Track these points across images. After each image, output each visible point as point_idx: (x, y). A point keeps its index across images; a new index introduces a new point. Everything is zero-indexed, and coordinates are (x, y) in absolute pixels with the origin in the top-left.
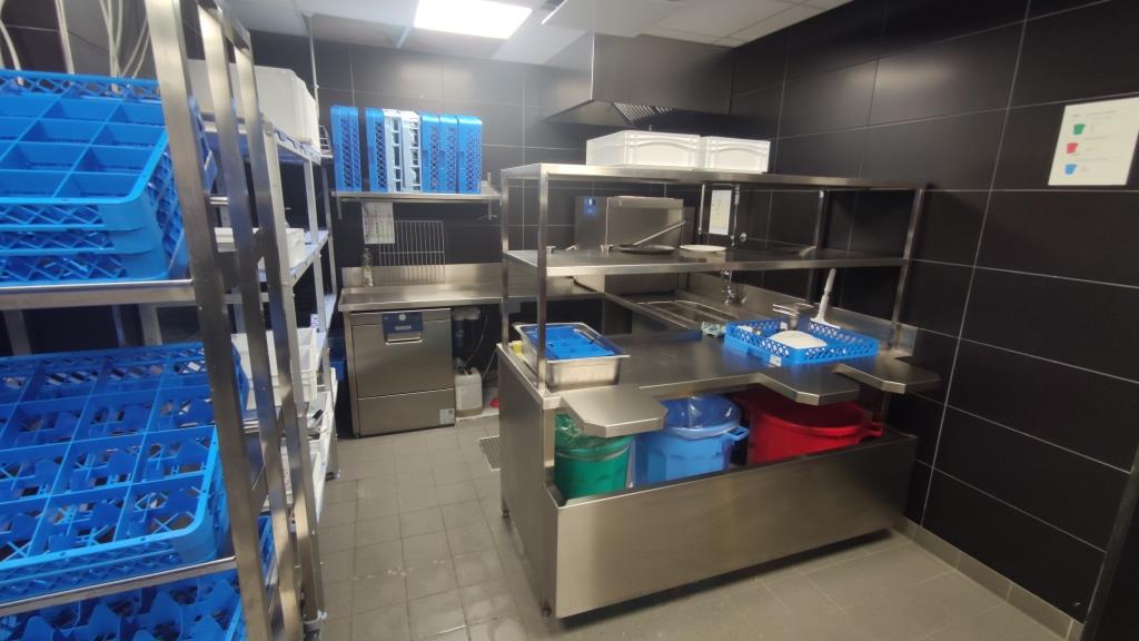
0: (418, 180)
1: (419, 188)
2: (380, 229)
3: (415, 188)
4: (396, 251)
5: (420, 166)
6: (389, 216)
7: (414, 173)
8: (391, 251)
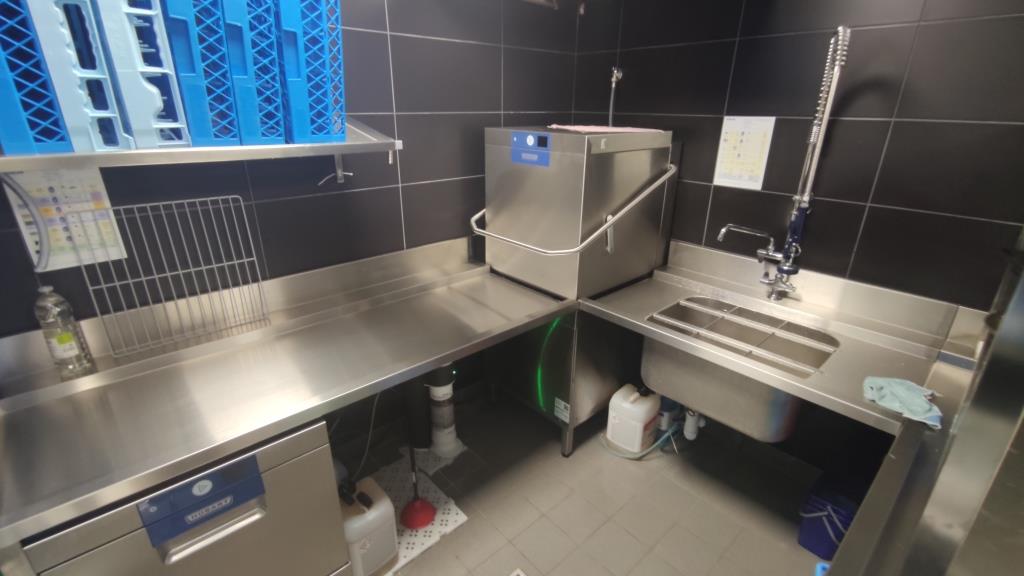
0: (168, 112)
1: (177, 134)
2: (76, 231)
3: (166, 135)
4: (135, 274)
5: (168, 69)
6: (96, 197)
7: (154, 90)
8: (122, 276)
